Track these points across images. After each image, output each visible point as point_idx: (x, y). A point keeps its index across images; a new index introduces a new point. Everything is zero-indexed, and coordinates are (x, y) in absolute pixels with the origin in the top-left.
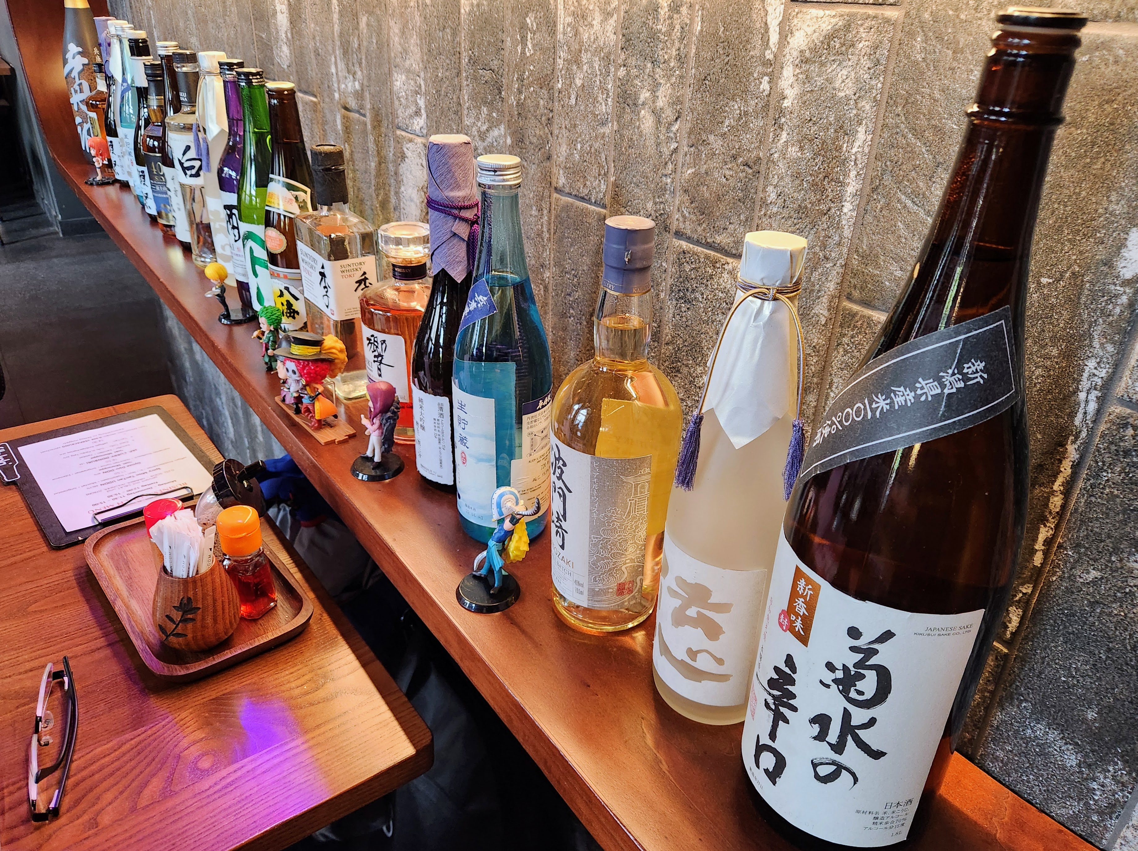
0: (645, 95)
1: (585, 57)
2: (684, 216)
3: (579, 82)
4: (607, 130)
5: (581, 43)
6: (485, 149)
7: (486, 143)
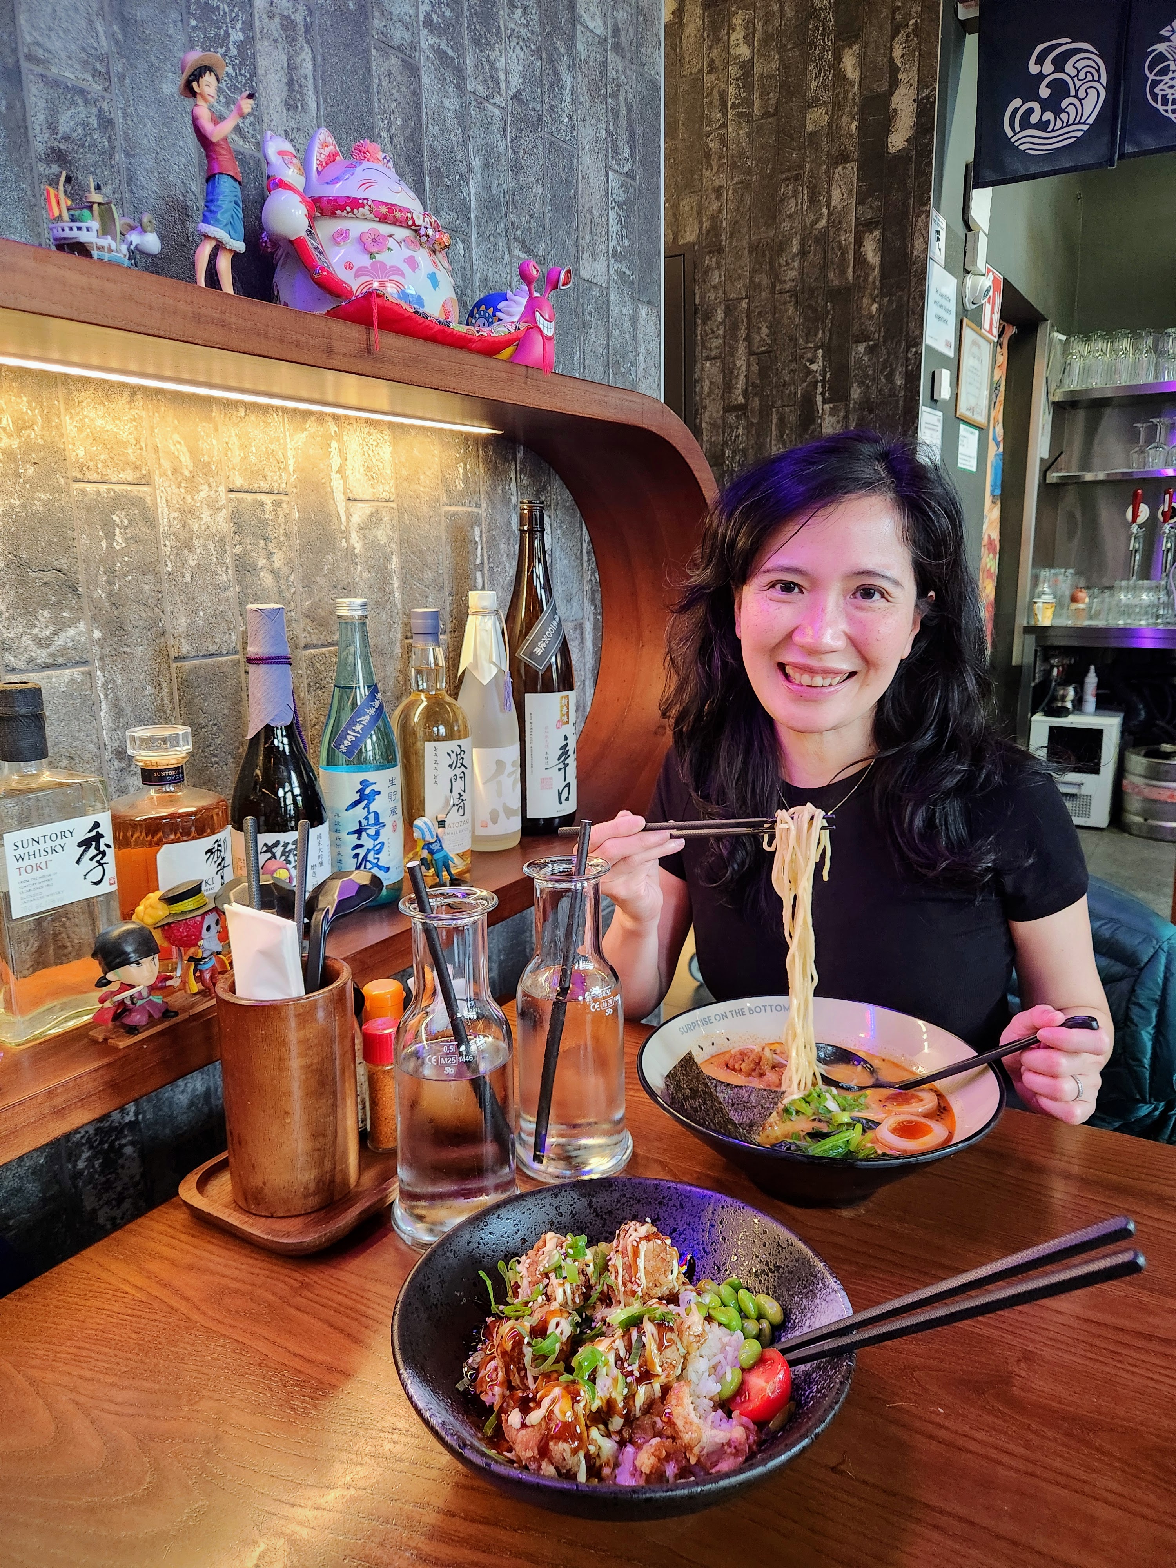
0: (262, 562)
1: (196, 543)
2: (309, 633)
4: (230, 593)
5: (191, 532)
6: (52, 655)
7: (52, 649)
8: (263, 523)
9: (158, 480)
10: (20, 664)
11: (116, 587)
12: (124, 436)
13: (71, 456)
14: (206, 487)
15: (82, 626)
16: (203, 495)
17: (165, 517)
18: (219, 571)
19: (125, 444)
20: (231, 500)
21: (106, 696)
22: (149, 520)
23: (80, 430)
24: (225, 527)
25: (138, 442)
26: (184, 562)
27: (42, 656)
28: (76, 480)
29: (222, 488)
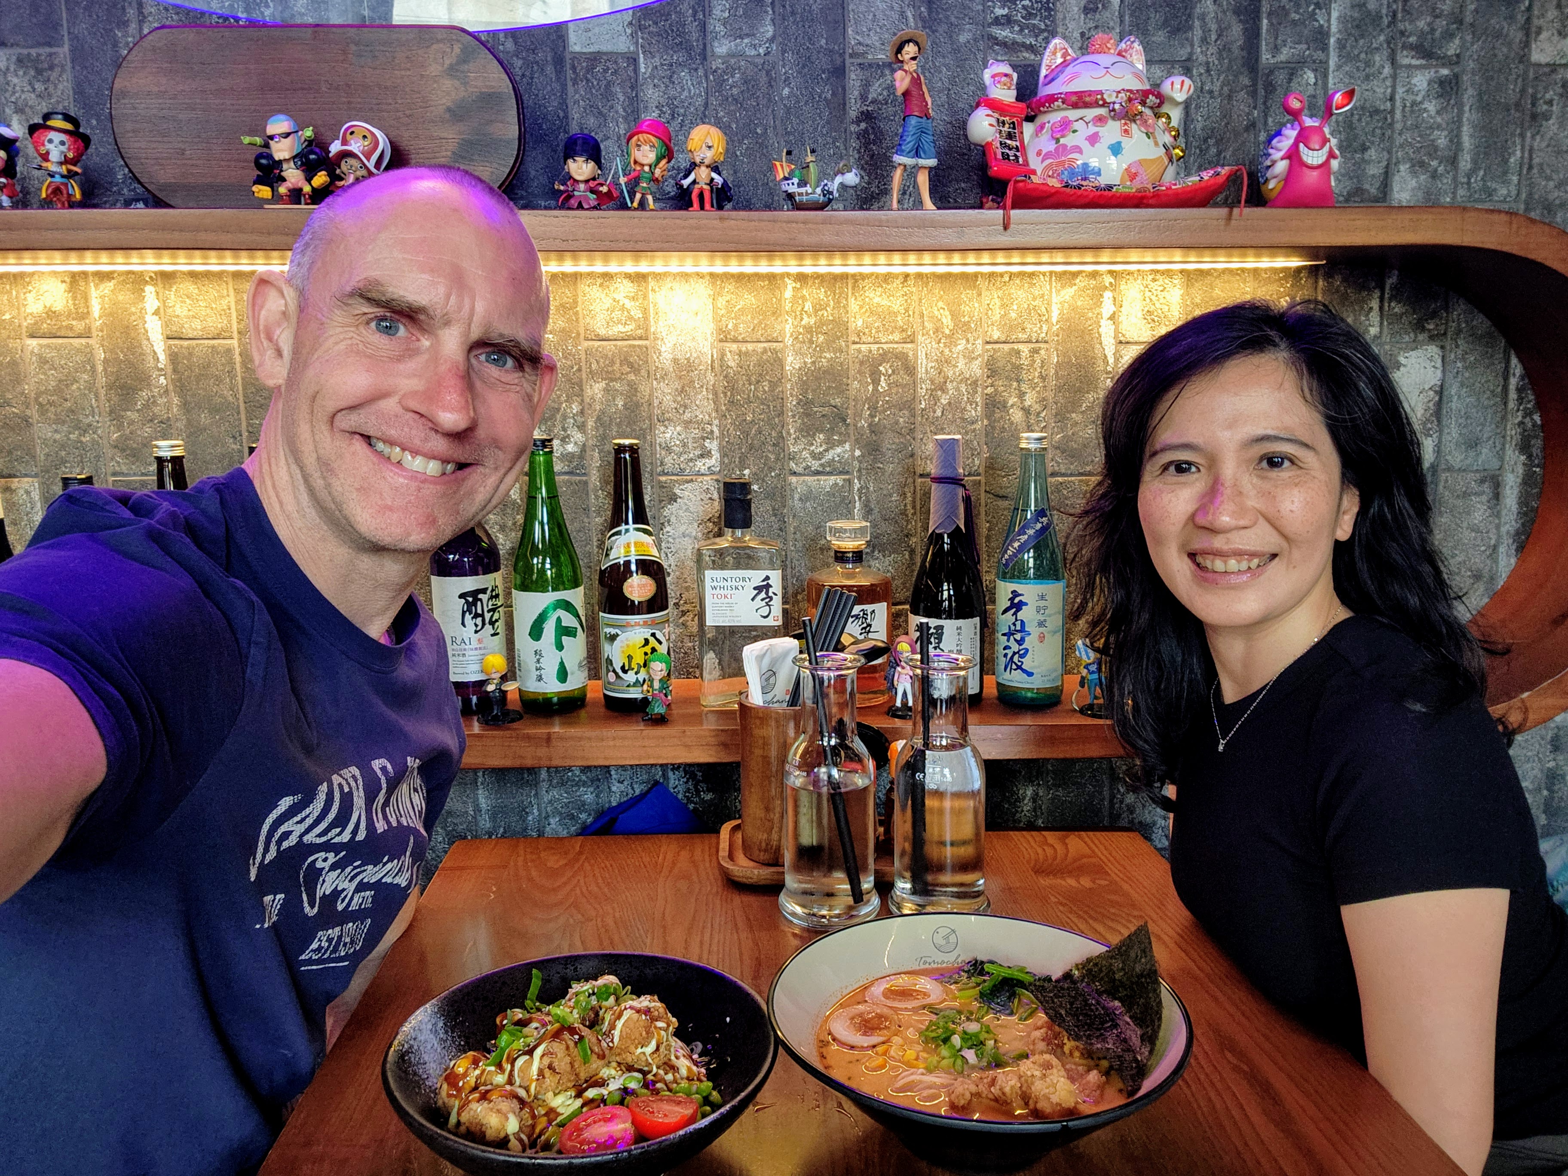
0: (1012, 400)
1: (949, 386)
2: (1057, 462)
3: (944, 401)
4: (978, 426)
5: (946, 378)
6: (822, 465)
7: (823, 461)
8: (1019, 367)
9: (920, 338)
10: (800, 470)
11: (877, 419)
12: (896, 308)
13: (852, 326)
14: (964, 342)
15: (847, 446)
16: (960, 347)
17: (924, 366)
18: (969, 407)
19: (895, 314)
20: (988, 351)
21: (860, 498)
22: (910, 369)
23: (861, 307)
24: (979, 372)
25: (907, 310)
26: (937, 400)
27: (815, 465)
28: (854, 343)
29: (980, 341)
